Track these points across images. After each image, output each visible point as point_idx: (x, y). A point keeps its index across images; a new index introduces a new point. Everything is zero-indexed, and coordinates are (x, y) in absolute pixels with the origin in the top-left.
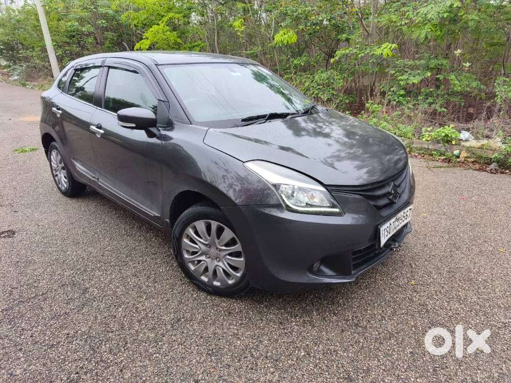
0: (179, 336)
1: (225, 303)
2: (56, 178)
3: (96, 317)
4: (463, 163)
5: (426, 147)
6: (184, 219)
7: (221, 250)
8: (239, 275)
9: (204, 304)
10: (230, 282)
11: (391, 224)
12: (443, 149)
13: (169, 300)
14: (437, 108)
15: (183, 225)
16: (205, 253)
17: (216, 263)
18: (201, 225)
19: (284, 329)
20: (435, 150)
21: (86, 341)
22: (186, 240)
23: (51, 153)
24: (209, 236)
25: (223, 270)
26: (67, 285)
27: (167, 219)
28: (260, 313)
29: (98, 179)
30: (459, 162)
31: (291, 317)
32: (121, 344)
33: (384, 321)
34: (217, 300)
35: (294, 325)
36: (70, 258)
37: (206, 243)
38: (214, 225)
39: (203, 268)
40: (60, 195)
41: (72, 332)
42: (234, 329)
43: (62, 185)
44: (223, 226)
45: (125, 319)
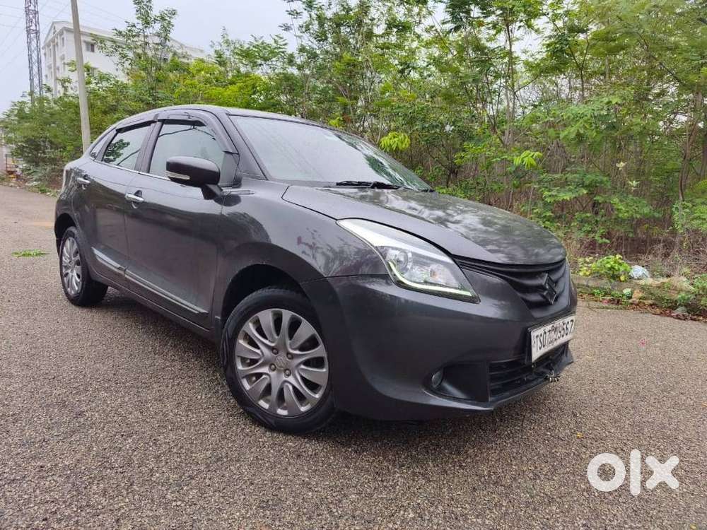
0: (216, 479)
1: (291, 443)
2: (65, 279)
3: (90, 448)
4: (637, 305)
5: (585, 283)
6: (243, 308)
7: (293, 357)
8: (317, 396)
9: (259, 441)
10: (303, 409)
11: (545, 333)
12: (608, 286)
13: (207, 434)
14: (596, 238)
15: (241, 317)
16: (269, 361)
17: (284, 378)
18: (266, 317)
19: (382, 481)
20: (596, 288)
21: (68, 477)
22: (241, 342)
23: (64, 244)
24: (278, 335)
25: (294, 387)
26: (54, 406)
27: (217, 315)
28: (346, 458)
29: (125, 270)
30: (632, 304)
31: (394, 465)
32: (123, 485)
33: (538, 481)
34: (280, 438)
35: (399, 478)
36: (65, 375)
37: (273, 345)
38: (287, 315)
39: (263, 386)
40: (66, 303)
41: (49, 465)
42: (304, 475)
43: (73, 288)
44: (300, 317)
45: (136, 453)
